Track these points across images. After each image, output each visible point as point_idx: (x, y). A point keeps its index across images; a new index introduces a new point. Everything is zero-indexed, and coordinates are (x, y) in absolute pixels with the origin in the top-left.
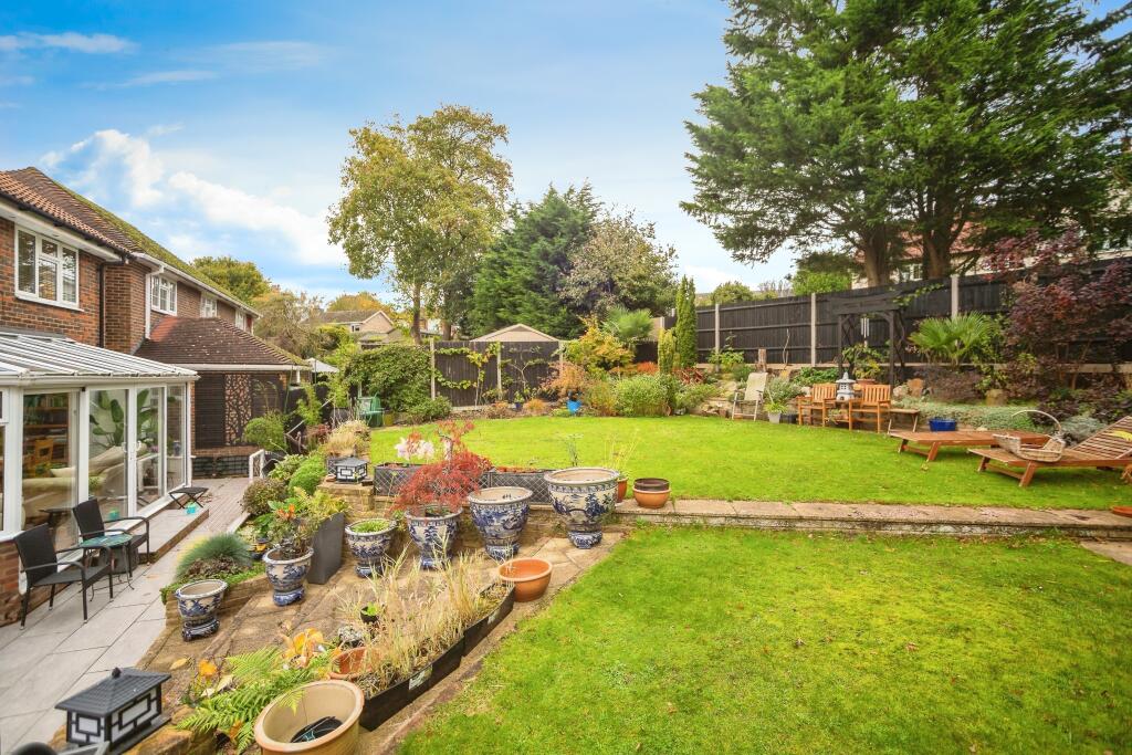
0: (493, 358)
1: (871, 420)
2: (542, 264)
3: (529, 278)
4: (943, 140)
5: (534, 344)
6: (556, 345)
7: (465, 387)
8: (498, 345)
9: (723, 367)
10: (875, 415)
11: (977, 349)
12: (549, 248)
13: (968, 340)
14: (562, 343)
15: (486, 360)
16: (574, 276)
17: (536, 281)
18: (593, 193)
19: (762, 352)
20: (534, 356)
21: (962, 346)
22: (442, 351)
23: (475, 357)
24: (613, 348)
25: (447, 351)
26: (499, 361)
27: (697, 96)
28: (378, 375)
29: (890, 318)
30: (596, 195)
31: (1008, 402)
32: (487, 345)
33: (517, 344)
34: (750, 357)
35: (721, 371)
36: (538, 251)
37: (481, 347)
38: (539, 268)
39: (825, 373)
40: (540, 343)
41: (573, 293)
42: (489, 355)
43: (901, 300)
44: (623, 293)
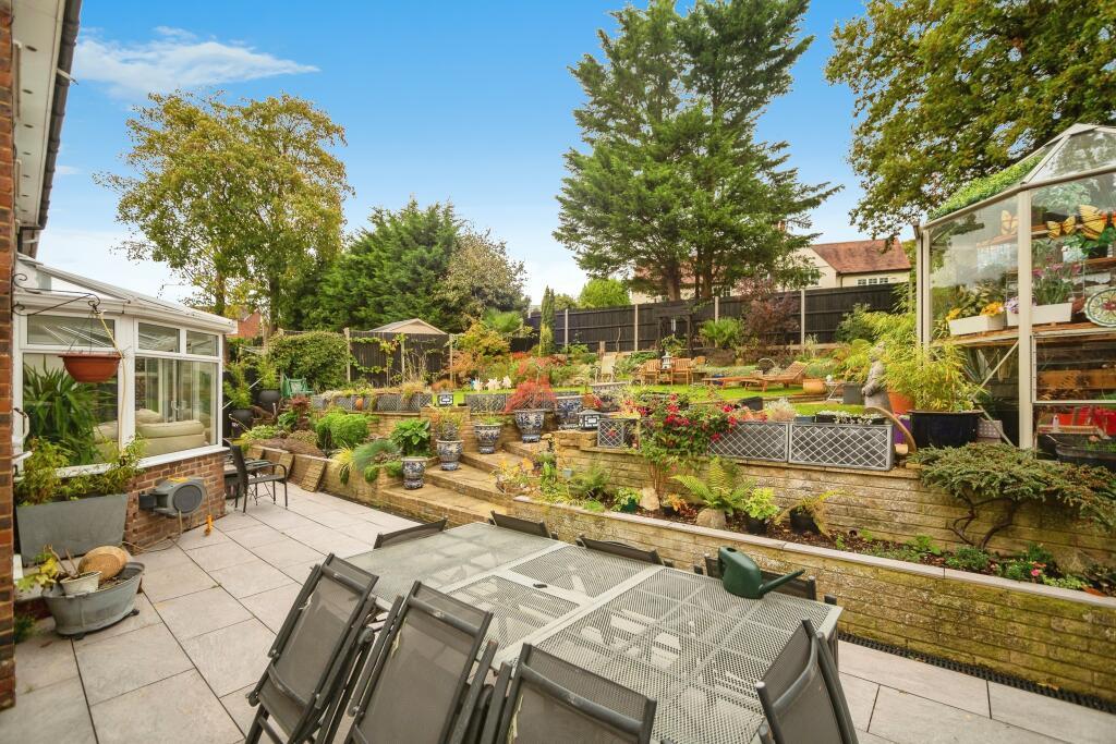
0: (399, 347)
1: (682, 379)
2: (420, 269)
3: (405, 280)
4: (719, 220)
5: (431, 336)
6: (447, 338)
7: (377, 372)
8: (402, 335)
9: (572, 356)
10: (685, 376)
11: (732, 336)
12: (427, 256)
13: (727, 332)
14: (452, 337)
15: (393, 349)
16: (451, 281)
17: (410, 284)
18: (455, 211)
19: (602, 344)
20: (431, 346)
21: (724, 335)
22: (358, 339)
23: (384, 345)
24: (497, 340)
25: (361, 340)
26: (403, 350)
27: (566, 156)
28: (307, 358)
29: (688, 319)
30: (459, 213)
31: (745, 365)
32: (394, 335)
33: (417, 336)
34: (593, 347)
35: (570, 359)
36: (415, 257)
37: (389, 337)
38: (414, 271)
39: (647, 356)
40: (435, 336)
41: (450, 295)
42: (396, 344)
43: (692, 309)
44: (490, 297)
